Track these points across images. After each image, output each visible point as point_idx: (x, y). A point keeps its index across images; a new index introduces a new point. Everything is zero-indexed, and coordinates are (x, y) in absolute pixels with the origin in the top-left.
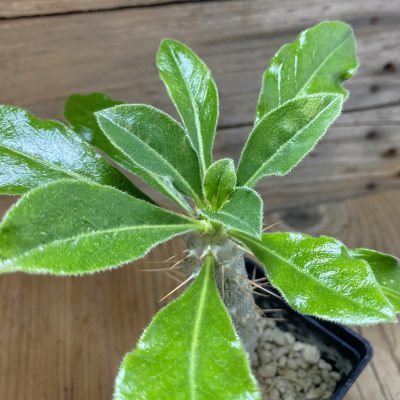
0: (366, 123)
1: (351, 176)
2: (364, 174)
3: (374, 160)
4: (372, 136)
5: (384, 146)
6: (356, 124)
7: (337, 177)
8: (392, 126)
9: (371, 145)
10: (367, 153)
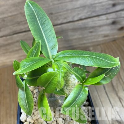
0: (111, 19)
1: (106, 38)
2: (111, 37)
3: (115, 31)
4: (114, 23)
5: (119, 26)
6: (107, 19)
7: (101, 39)
8: (122, 19)
9: (113, 26)
10: (112, 30)
